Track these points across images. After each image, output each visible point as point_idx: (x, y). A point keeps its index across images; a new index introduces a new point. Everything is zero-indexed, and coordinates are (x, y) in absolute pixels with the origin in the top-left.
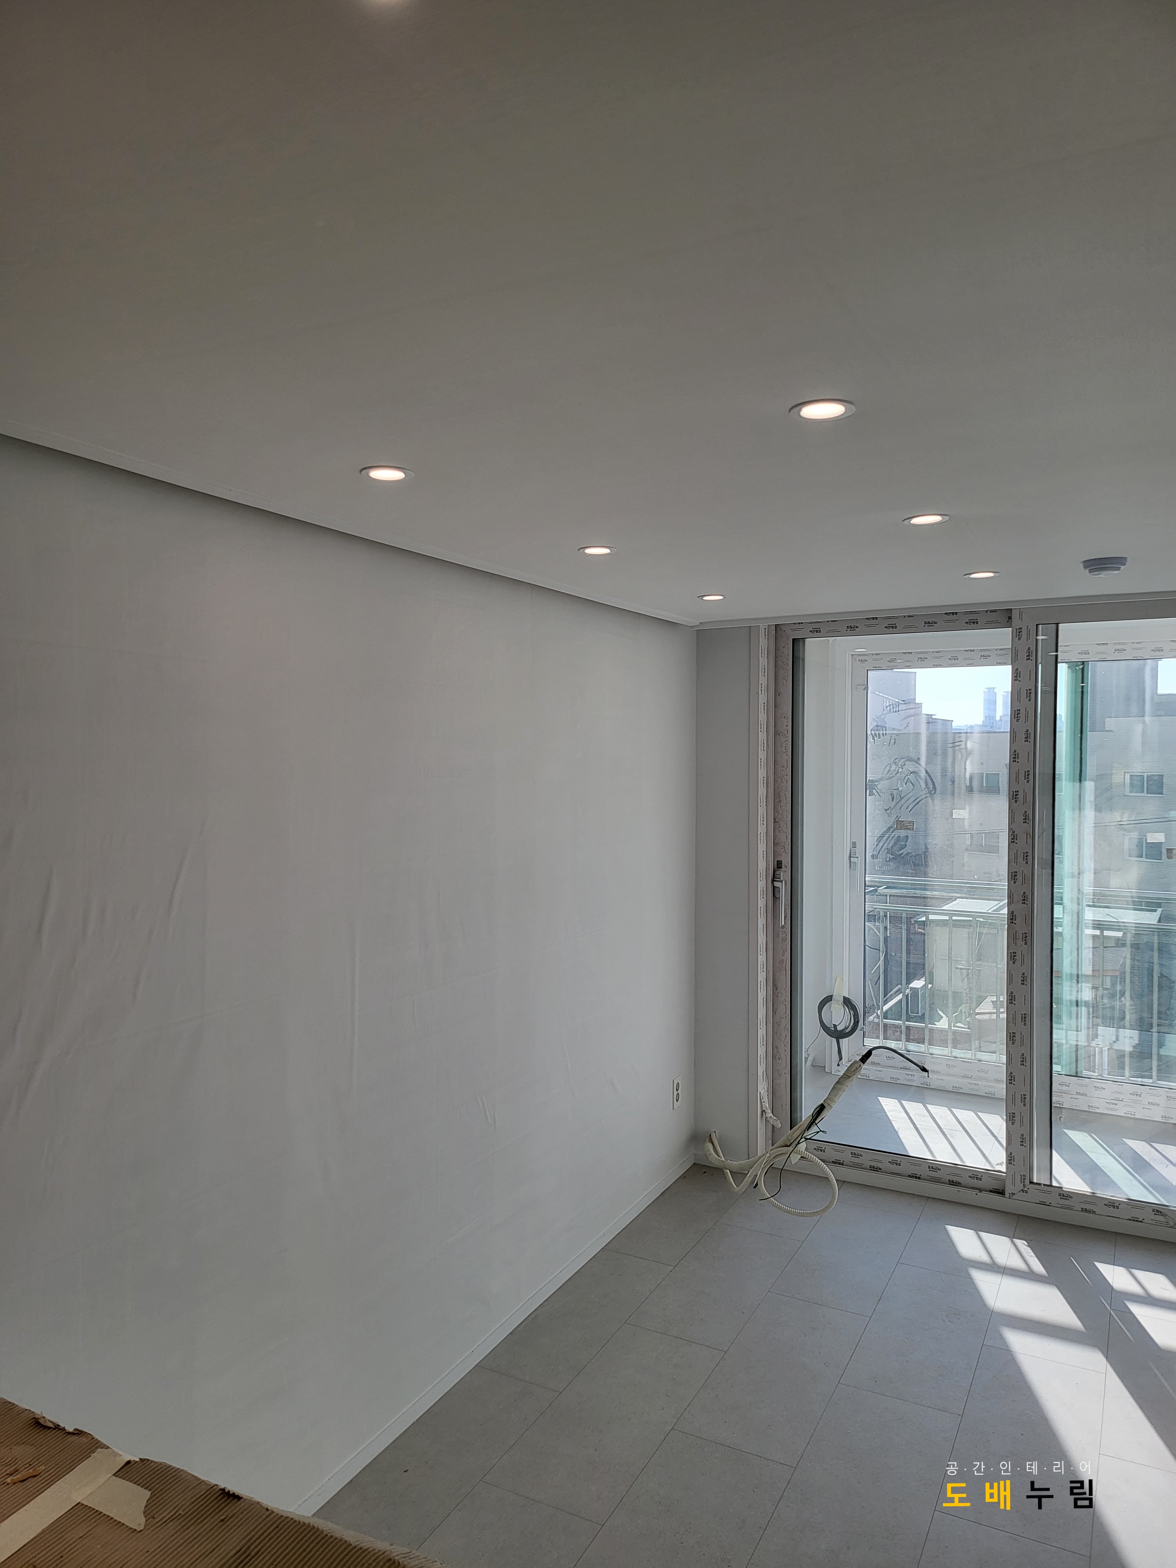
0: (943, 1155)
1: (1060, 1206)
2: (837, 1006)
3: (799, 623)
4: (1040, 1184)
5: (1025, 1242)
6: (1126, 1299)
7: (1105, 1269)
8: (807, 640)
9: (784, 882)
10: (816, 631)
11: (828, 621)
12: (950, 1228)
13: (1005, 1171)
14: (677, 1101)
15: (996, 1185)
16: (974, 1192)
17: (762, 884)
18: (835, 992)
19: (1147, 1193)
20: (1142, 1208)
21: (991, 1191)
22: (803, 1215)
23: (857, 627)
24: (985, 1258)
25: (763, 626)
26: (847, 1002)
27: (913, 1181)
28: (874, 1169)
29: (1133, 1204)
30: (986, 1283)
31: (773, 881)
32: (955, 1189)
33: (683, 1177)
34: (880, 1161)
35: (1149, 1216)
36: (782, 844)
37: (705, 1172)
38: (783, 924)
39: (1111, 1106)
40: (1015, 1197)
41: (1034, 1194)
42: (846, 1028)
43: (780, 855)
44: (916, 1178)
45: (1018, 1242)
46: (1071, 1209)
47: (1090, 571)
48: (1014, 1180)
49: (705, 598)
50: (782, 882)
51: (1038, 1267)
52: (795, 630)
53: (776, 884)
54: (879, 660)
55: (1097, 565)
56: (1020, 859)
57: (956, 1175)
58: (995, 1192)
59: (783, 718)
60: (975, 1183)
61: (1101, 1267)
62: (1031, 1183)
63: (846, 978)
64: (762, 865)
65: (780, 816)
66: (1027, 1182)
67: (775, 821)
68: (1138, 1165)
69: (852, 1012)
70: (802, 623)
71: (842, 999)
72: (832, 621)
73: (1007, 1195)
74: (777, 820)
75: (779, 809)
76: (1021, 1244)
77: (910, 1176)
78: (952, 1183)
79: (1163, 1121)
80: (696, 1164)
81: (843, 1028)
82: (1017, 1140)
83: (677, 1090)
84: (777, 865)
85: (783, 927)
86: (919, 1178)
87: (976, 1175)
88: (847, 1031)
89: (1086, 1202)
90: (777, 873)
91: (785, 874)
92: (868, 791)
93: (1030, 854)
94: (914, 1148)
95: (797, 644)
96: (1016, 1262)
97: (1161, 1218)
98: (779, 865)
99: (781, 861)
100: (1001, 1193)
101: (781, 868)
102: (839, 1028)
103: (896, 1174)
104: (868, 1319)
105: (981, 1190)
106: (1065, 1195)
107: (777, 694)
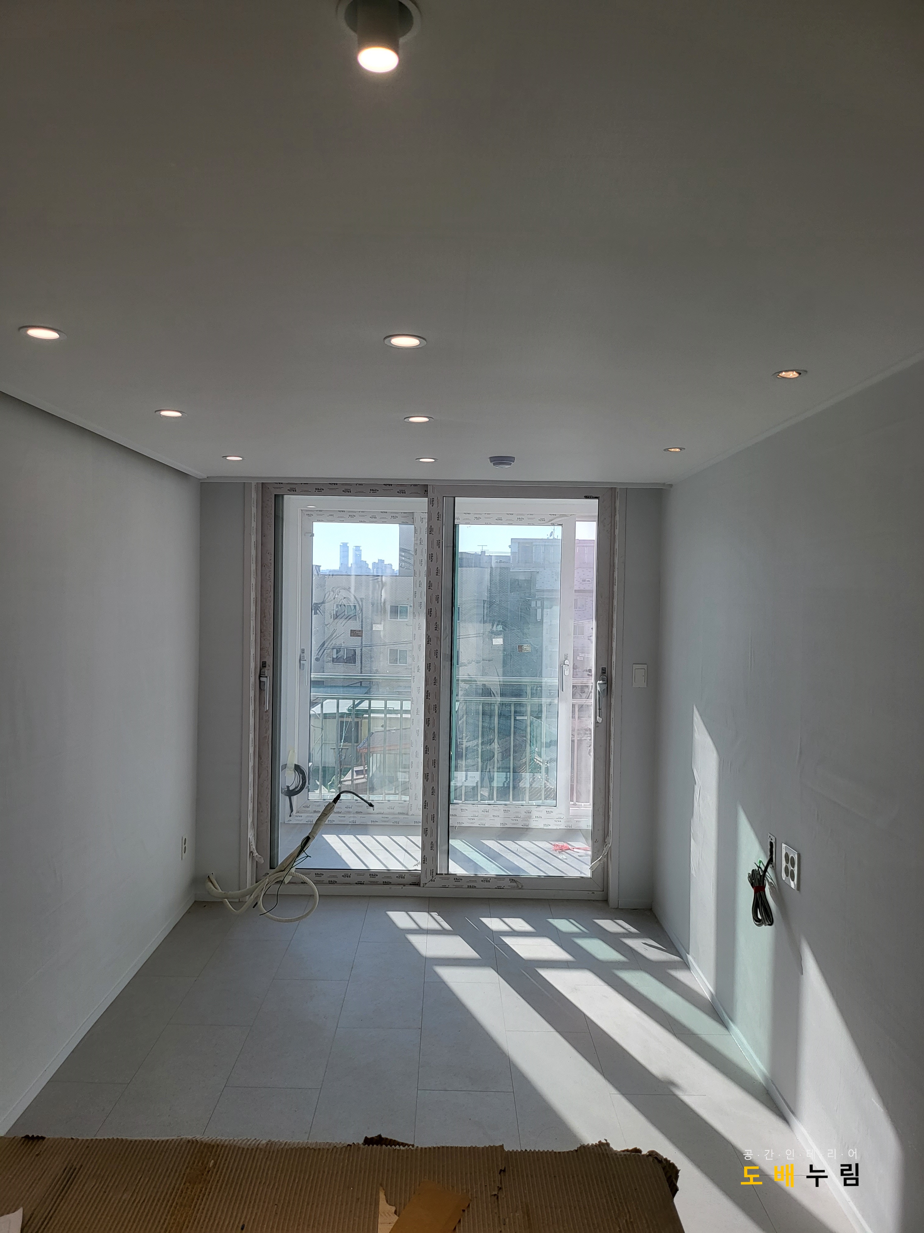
0: (374, 865)
1: (454, 887)
2: (290, 772)
3: (280, 483)
4: (442, 874)
5: (436, 913)
6: (501, 935)
7: (485, 920)
8: (285, 496)
9: (268, 677)
10: (293, 490)
11: (302, 484)
12: (391, 914)
13: (420, 869)
14: (185, 852)
15: (414, 880)
16: (400, 887)
17: (252, 679)
18: (288, 761)
19: (501, 871)
20: (504, 879)
21: (411, 885)
22: (291, 921)
23: (323, 490)
24: (414, 926)
25: (254, 483)
26: (297, 768)
27: (359, 886)
28: (331, 883)
29: (499, 877)
30: (419, 942)
31: (260, 677)
32: (387, 887)
33: (188, 912)
34: (336, 877)
35: (507, 883)
36: (266, 649)
37: (205, 906)
38: (267, 709)
39: (472, 821)
40: (426, 885)
41: (438, 881)
42: (296, 788)
43: (265, 657)
44: (361, 884)
45: (432, 913)
46: (462, 887)
47: (494, 464)
48: (426, 873)
49: (228, 458)
50: (267, 677)
51: (447, 926)
52: (277, 488)
53: (262, 679)
54: (321, 515)
55: (498, 460)
56: (433, 654)
57: (388, 877)
58: (413, 885)
59: (267, 554)
60: (401, 880)
61: (484, 920)
62: (437, 874)
63: (296, 751)
64: (253, 665)
65: (264, 628)
66: (434, 874)
67: (261, 632)
68: (493, 856)
69: (301, 775)
70: (282, 483)
71: (294, 766)
72: (304, 484)
73: (422, 885)
74: (263, 631)
75: (264, 622)
76: (435, 914)
77: (356, 884)
78: (385, 883)
79: (502, 826)
80: (197, 901)
81: (293, 788)
82: (428, 846)
83: (185, 844)
84: (263, 665)
85: (267, 711)
86: (363, 884)
87: (400, 875)
88: (297, 790)
89: (471, 881)
90: (263, 670)
91: (268, 671)
92: (313, 611)
93: (439, 651)
94: (354, 864)
95: (278, 499)
96: (434, 926)
97: (514, 884)
98: (264, 665)
99: (266, 662)
100: (417, 884)
101: (265, 667)
102: (291, 788)
103: (347, 883)
104: (347, 982)
105: (404, 885)
106: (458, 879)
107: (263, 535)
